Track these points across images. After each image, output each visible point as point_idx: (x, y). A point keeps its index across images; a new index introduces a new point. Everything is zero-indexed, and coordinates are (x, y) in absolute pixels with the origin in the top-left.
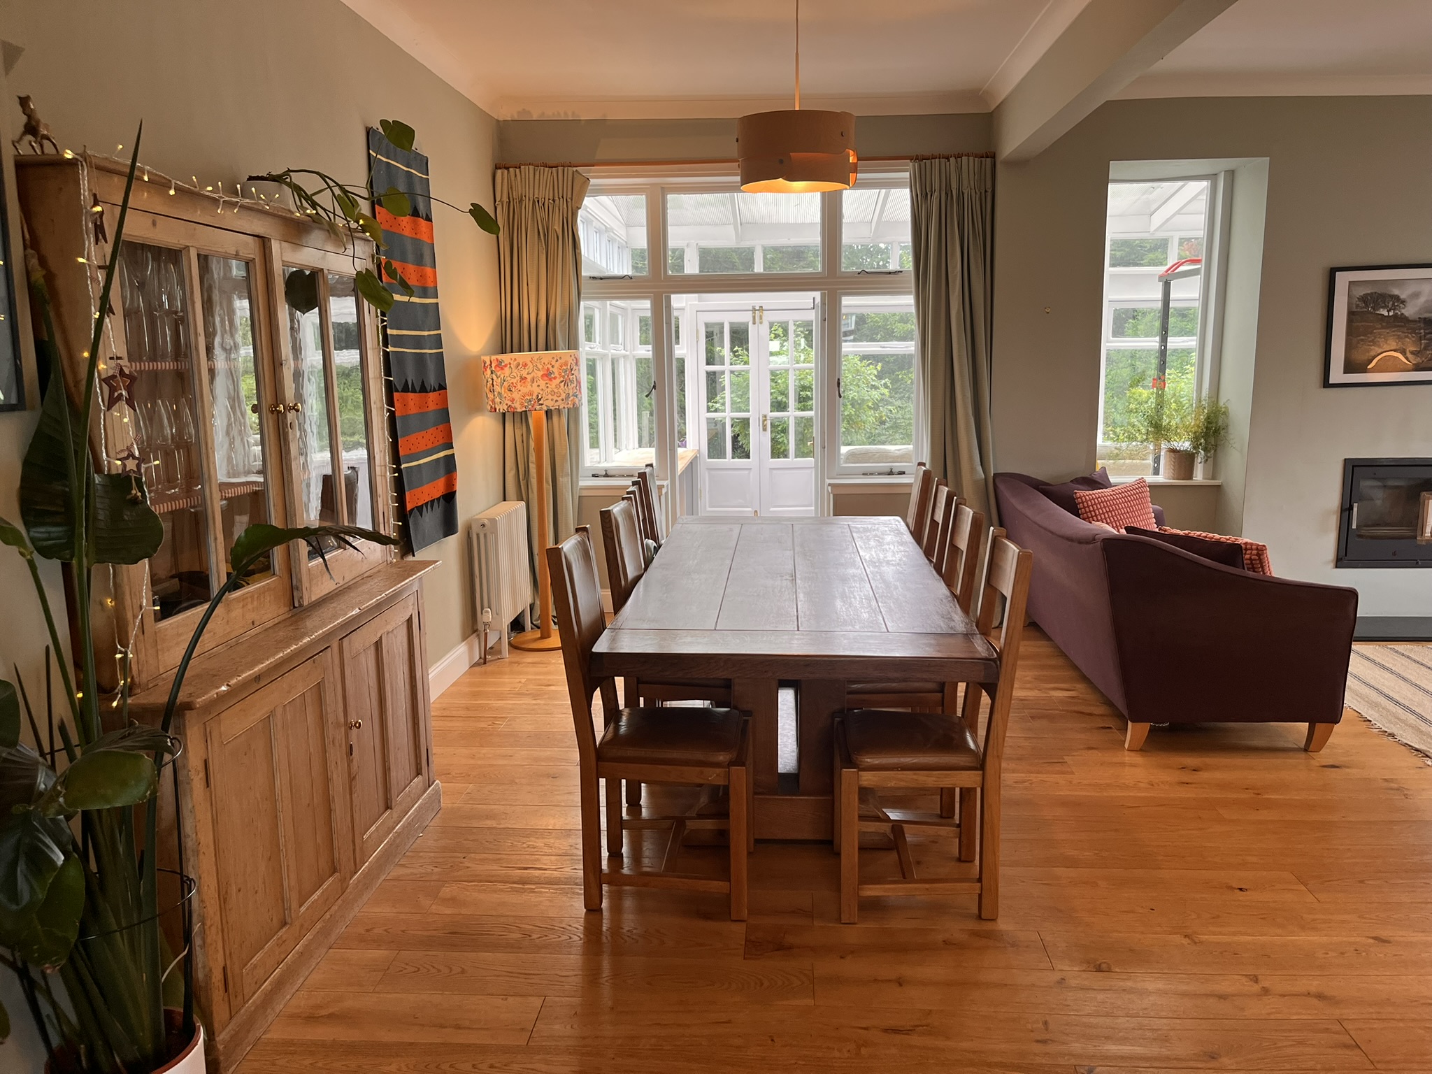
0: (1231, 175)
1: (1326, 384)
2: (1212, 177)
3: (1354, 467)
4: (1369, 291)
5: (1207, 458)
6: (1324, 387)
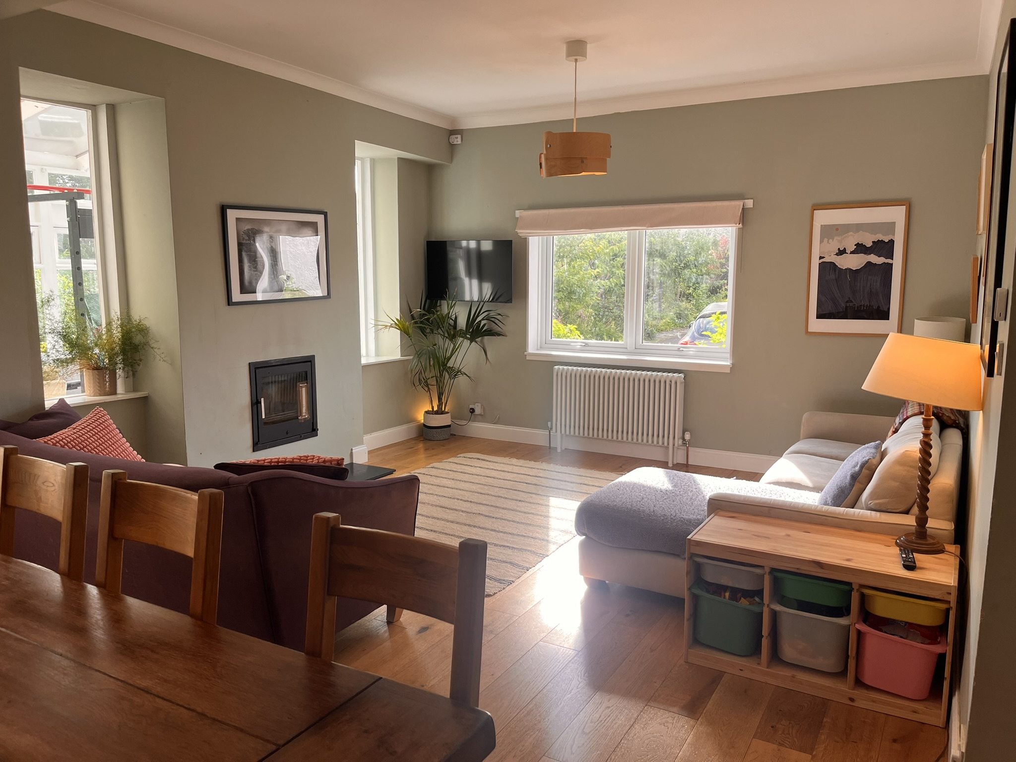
0: (112, 110)
1: (230, 303)
2: (93, 107)
3: (256, 368)
4: (250, 227)
5: (131, 373)
6: (229, 305)
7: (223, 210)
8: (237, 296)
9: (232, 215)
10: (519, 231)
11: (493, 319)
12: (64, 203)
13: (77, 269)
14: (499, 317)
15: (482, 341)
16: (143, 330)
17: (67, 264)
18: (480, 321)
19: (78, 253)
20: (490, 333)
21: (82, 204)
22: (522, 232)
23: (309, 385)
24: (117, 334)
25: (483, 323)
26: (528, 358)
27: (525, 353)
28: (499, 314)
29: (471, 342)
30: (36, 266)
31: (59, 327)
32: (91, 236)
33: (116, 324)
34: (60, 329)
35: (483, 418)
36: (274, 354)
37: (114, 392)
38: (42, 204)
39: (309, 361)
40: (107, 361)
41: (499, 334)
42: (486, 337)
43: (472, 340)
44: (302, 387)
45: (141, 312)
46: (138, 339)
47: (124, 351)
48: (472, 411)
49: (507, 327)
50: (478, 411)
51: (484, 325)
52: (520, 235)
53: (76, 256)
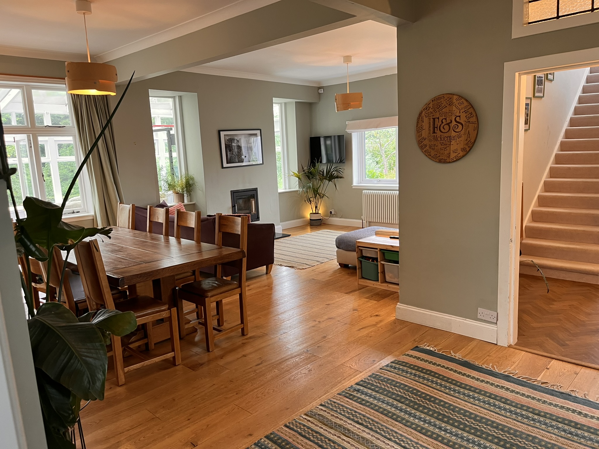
0: (180, 97)
1: (223, 167)
2: (174, 97)
3: (233, 193)
4: (229, 138)
5: (189, 195)
6: (222, 168)
7: (219, 132)
8: (225, 165)
9: (222, 134)
10: (347, 131)
11: (338, 171)
12: (166, 132)
13: (171, 157)
14: (340, 169)
15: (334, 181)
16: (193, 179)
17: (167, 155)
18: (332, 172)
19: (171, 151)
20: (337, 177)
21: (172, 132)
22: (348, 131)
23: (256, 200)
24: (184, 181)
25: (333, 173)
26: (353, 188)
27: (352, 185)
28: (340, 168)
29: (329, 182)
30: (157, 156)
31: (165, 178)
32: (175, 144)
33: (184, 176)
34: (165, 179)
35: (336, 215)
36: (241, 187)
37: (183, 202)
38: (159, 133)
39: (256, 190)
40: (181, 190)
41: (341, 178)
42: (336, 179)
43: (330, 180)
44: (252, 201)
45: (192, 172)
46: (191, 182)
47: (186, 187)
48: (331, 212)
49: (345, 174)
50: (333, 213)
51: (334, 174)
52: (348, 132)
53: (170, 152)
